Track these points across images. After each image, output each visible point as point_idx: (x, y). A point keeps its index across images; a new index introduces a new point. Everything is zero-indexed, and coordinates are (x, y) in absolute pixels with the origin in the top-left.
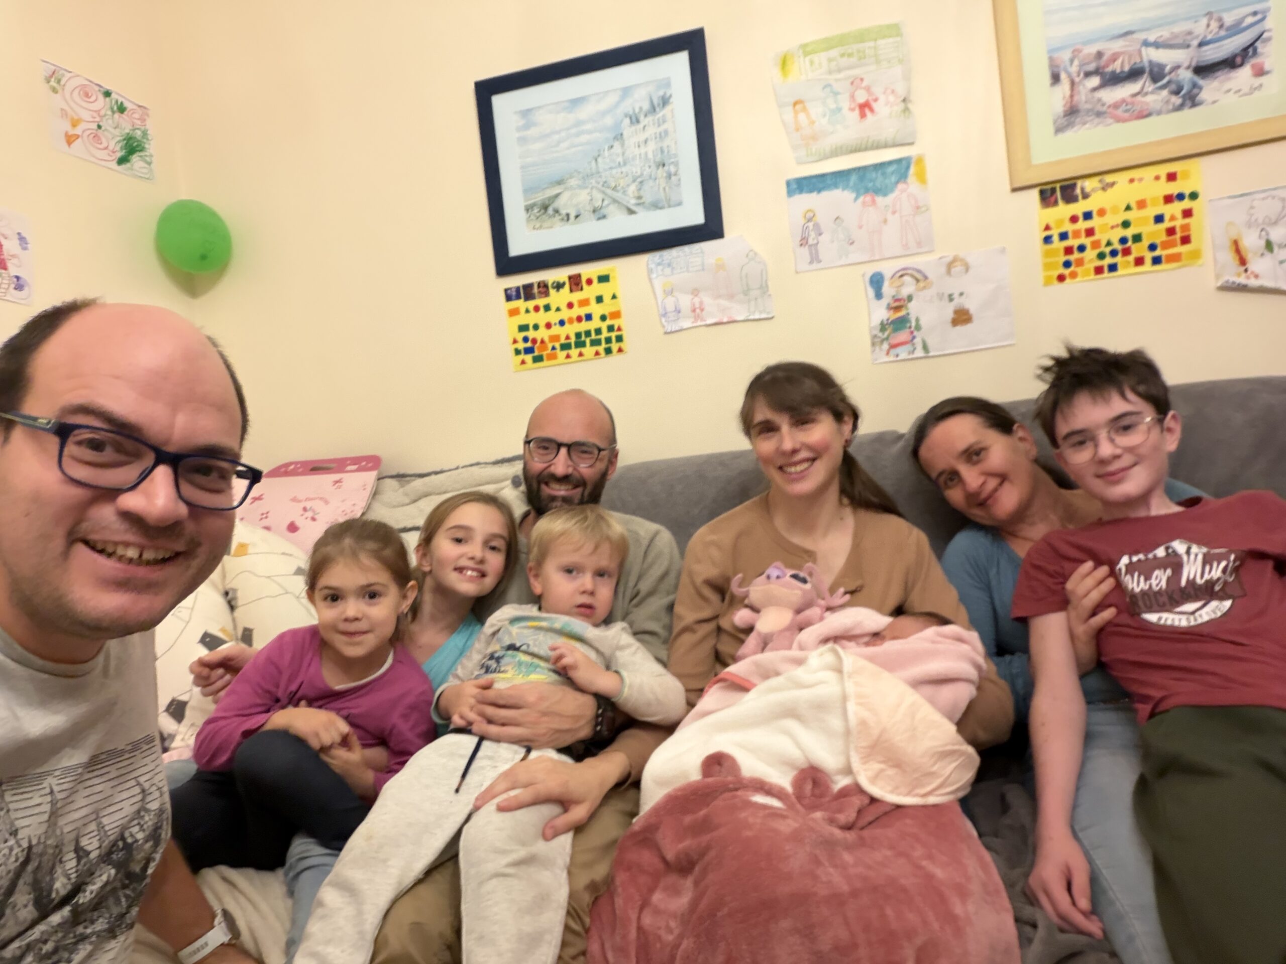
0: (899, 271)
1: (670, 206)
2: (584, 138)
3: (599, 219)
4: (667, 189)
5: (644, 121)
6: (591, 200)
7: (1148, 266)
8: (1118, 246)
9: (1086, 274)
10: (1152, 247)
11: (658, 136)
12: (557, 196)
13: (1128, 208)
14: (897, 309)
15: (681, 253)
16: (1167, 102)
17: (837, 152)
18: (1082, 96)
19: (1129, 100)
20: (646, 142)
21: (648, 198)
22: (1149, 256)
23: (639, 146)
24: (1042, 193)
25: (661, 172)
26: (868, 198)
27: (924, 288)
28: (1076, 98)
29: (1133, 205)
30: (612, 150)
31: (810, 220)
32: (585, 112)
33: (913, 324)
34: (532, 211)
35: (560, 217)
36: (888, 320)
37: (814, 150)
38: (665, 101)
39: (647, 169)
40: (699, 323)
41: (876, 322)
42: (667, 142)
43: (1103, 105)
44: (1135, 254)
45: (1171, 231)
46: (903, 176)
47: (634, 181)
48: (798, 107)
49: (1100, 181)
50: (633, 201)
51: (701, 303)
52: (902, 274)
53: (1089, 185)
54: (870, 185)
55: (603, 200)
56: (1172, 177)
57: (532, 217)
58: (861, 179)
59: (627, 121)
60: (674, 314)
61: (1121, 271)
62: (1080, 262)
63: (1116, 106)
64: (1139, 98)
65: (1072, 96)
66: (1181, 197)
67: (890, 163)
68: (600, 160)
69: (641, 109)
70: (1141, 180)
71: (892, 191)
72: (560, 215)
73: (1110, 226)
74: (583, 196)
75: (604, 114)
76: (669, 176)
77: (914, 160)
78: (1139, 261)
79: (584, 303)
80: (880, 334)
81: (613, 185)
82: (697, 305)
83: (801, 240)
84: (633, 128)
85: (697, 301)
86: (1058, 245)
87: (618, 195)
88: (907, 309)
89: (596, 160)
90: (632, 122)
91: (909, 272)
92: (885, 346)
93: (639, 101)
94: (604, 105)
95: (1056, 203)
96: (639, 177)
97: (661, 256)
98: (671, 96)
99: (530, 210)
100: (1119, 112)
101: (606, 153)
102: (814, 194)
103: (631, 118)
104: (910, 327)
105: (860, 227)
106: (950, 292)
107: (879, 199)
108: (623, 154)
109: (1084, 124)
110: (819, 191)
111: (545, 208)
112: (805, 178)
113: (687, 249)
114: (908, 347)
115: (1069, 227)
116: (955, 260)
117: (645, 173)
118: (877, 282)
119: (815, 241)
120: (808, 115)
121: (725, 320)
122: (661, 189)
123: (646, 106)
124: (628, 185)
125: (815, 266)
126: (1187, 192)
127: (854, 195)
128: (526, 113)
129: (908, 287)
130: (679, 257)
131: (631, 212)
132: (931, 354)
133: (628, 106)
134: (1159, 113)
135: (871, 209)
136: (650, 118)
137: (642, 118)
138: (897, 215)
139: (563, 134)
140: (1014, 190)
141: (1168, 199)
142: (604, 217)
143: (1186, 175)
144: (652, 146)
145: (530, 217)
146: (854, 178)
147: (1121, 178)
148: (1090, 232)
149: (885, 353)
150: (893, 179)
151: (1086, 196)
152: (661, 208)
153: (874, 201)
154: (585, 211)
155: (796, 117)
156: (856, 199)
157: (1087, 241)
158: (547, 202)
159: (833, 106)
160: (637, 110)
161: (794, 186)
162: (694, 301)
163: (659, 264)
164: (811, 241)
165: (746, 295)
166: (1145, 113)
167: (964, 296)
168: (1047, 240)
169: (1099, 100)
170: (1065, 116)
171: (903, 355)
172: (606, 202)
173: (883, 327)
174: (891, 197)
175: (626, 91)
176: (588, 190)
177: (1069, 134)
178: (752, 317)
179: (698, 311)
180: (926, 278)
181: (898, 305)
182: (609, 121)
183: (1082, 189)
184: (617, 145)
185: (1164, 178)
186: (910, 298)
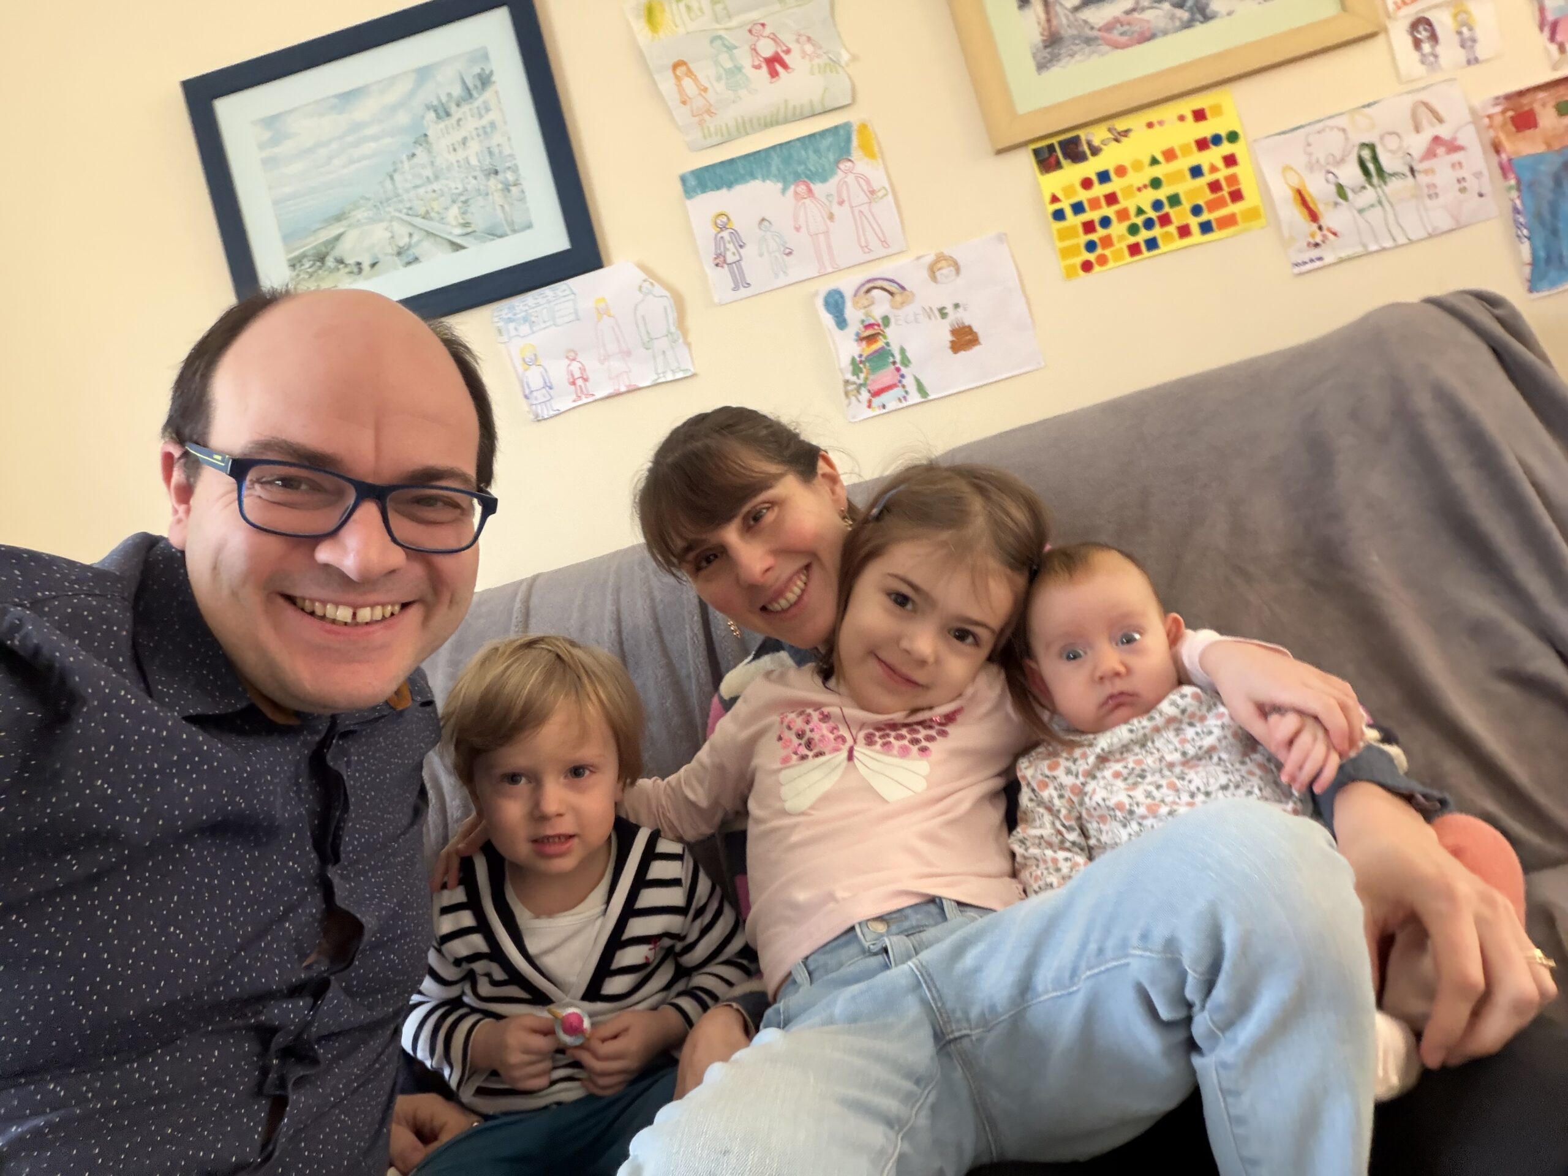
0: (863, 285)
1: (514, 231)
2: (370, 147)
3: (409, 263)
4: (507, 207)
5: (457, 113)
6: (393, 237)
7: (1196, 236)
8: (1153, 214)
9: (1118, 257)
10: (1197, 210)
11: (481, 131)
12: (338, 238)
13: (1154, 161)
14: (871, 339)
15: (541, 301)
16: (1173, 17)
17: (745, 128)
18: (1062, 19)
19: (1124, 18)
20: (464, 141)
21: (479, 223)
22: (1194, 222)
23: (455, 150)
24: (1036, 152)
25: (494, 183)
26: (802, 189)
27: (903, 303)
28: (1055, 22)
29: (1160, 158)
30: (415, 160)
31: (723, 228)
32: (363, 111)
33: (898, 358)
34: (302, 265)
35: (347, 270)
36: (861, 356)
37: (712, 129)
38: (485, 80)
39: (474, 181)
40: (585, 400)
41: (845, 362)
42: (496, 139)
43: (1092, 28)
44: (1177, 221)
45: (1215, 186)
46: (844, 152)
47: (454, 202)
48: (680, 71)
49: (1110, 130)
50: (459, 231)
51: (583, 369)
52: (869, 287)
53: (1098, 135)
54: (800, 169)
55: (411, 235)
56: (1200, 115)
57: (303, 276)
58: (787, 161)
59: (432, 115)
60: (544, 391)
61: (1163, 247)
62: (1107, 242)
63: (1109, 27)
64: (1136, 15)
65: (1049, 21)
66: (1217, 140)
67: (823, 134)
68: (397, 176)
69: (449, 95)
70: (1161, 123)
71: (833, 173)
72: (346, 265)
73: (1135, 189)
74: (379, 234)
75: (393, 109)
76: (507, 188)
77: (855, 127)
78: (1184, 231)
80: (854, 379)
81: (422, 211)
82: (577, 374)
83: (716, 258)
84: (442, 125)
85: (575, 367)
86: (1074, 221)
87: (433, 226)
88: (885, 337)
89: (392, 178)
90: (439, 117)
91: (879, 283)
92: (865, 395)
93: (446, 85)
94: (392, 96)
95: (1058, 166)
96: (461, 194)
97: (512, 308)
98: (491, 73)
99: (298, 265)
100: (1115, 35)
101: (406, 165)
102: (724, 191)
103: (436, 111)
104: (894, 363)
105: (798, 229)
106: (940, 306)
107: (818, 188)
108: (432, 163)
109: (1072, 56)
110: (730, 185)
111: (321, 258)
112: (707, 168)
113: (547, 291)
114: (898, 392)
115: (1083, 196)
116: (940, 258)
117: (469, 187)
118: (835, 304)
119: (737, 258)
120: (695, 80)
121: (623, 389)
122: (498, 209)
123: (457, 91)
124: (446, 209)
125: (743, 292)
126: (1223, 133)
127: (780, 185)
128: (270, 121)
129: (881, 305)
130: (538, 305)
131: (457, 247)
132: (930, 398)
133: (429, 93)
134: (1165, 33)
135: (807, 201)
136: (465, 108)
137: (453, 108)
138: (846, 204)
139: (334, 146)
140: (1000, 152)
141: (1202, 145)
142: (416, 259)
143: (1218, 110)
144: (474, 147)
145: (298, 275)
146: (776, 161)
147: (1135, 123)
148: (1112, 199)
149: (866, 404)
150: (831, 157)
151: (1095, 151)
152: (501, 236)
153: (810, 191)
154: (386, 254)
155: (679, 86)
156: (784, 190)
157: (1110, 211)
158: (324, 250)
159: (729, 65)
160: (444, 99)
161: (692, 182)
162: (571, 368)
163: (510, 320)
164: (730, 258)
165: (648, 349)
166: (1148, 34)
167: (961, 310)
168: (1059, 215)
169: (1086, 22)
170: (1046, 47)
171: (892, 405)
172: (415, 239)
173: (856, 366)
174: (833, 182)
175: (424, 74)
176: (385, 224)
177: (1056, 71)
178: (660, 381)
179: (580, 382)
180: (903, 288)
181: (871, 334)
182: (403, 118)
183: (1089, 144)
184: (419, 151)
185: (1190, 117)
186: (886, 320)
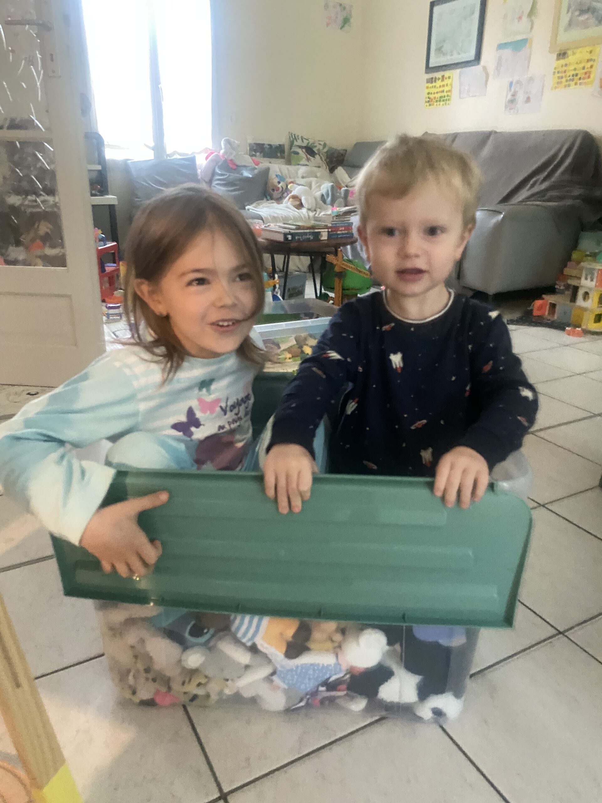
1: (468, 52)
2: (452, 25)
5: (467, 19)
7: (578, 86)
8: (571, 78)
10: (580, 79)
11: (469, 25)
12: (443, 46)
13: (577, 63)
14: (513, 96)
15: (469, 69)
17: (511, 35)
18: (574, 18)
20: (466, 27)
21: (463, 49)
22: (579, 82)
24: (557, 54)
25: (468, 39)
27: (522, 88)
30: (458, 30)
31: (500, 60)
36: (510, 99)
37: (505, 34)
38: (473, 12)
39: (465, 38)
40: (468, 96)
41: (507, 100)
42: (471, 28)
44: (575, 81)
45: (586, 73)
46: (525, 45)
49: (572, 52)
50: (460, 49)
51: (469, 89)
52: (518, 82)
53: (570, 53)
54: (516, 48)
55: (453, 48)
56: (591, 52)
57: (436, 53)
60: (463, 92)
62: (561, 82)
65: (571, 18)
67: (523, 39)
70: (582, 52)
71: (521, 50)
72: (443, 53)
74: (449, 47)
77: (529, 40)
78: (576, 84)
79: (443, 86)
80: (508, 104)
83: (496, 68)
84: (464, 22)
86: (557, 75)
87: (457, 47)
88: (516, 96)
90: (464, 19)
92: (508, 109)
95: (560, 59)
96: (463, 40)
97: (463, 70)
98: (475, 11)
99: (436, 51)
104: (515, 103)
106: (527, 91)
107: (518, 54)
109: (572, 30)
110: (504, 49)
111: (440, 50)
112: (502, 44)
114: (513, 110)
115: (561, 69)
116: (531, 78)
118: (511, 85)
123: (469, 13)
124: (460, 43)
126: (593, 58)
127: (512, 51)
128: (439, 14)
129: (518, 88)
131: (459, 53)
132: (518, 114)
133: (464, 14)
134: (592, 27)
140: (551, 53)
141: (588, 60)
143: (595, 51)
144: (467, 29)
146: (513, 45)
147: (578, 51)
148: (565, 72)
150: (522, 46)
151: (568, 57)
152: (466, 53)
153: (516, 54)
154: (449, 52)
157: (563, 75)
158: (440, 48)
160: (466, 15)
161: (499, 46)
163: (462, 73)
164: (499, 68)
166: (588, 26)
167: (530, 93)
168: (554, 73)
169: (578, 20)
170: (568, 25)
172: (454, 50)
174: (521, 53)
176: (450, 44)
180: (523, 84)
181: (514, 94)
183: (568, 54)
184: (460, 27)
185: (589, 52)
186: (517, 92)
